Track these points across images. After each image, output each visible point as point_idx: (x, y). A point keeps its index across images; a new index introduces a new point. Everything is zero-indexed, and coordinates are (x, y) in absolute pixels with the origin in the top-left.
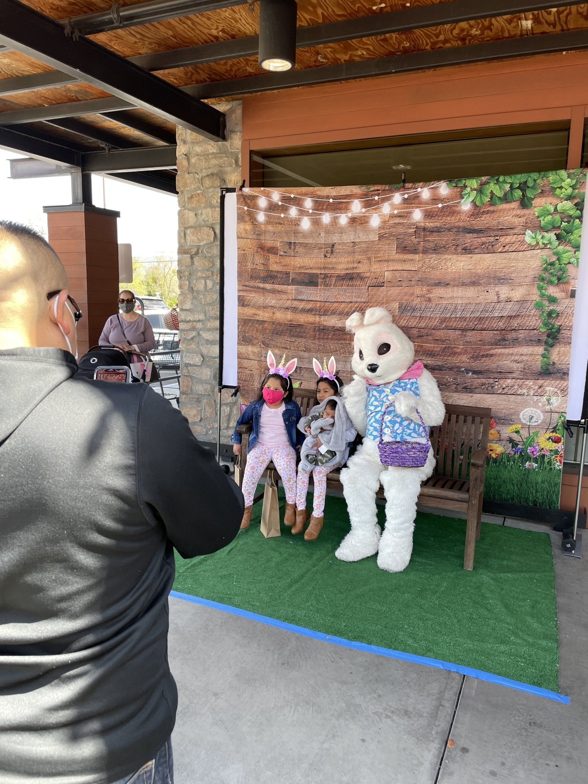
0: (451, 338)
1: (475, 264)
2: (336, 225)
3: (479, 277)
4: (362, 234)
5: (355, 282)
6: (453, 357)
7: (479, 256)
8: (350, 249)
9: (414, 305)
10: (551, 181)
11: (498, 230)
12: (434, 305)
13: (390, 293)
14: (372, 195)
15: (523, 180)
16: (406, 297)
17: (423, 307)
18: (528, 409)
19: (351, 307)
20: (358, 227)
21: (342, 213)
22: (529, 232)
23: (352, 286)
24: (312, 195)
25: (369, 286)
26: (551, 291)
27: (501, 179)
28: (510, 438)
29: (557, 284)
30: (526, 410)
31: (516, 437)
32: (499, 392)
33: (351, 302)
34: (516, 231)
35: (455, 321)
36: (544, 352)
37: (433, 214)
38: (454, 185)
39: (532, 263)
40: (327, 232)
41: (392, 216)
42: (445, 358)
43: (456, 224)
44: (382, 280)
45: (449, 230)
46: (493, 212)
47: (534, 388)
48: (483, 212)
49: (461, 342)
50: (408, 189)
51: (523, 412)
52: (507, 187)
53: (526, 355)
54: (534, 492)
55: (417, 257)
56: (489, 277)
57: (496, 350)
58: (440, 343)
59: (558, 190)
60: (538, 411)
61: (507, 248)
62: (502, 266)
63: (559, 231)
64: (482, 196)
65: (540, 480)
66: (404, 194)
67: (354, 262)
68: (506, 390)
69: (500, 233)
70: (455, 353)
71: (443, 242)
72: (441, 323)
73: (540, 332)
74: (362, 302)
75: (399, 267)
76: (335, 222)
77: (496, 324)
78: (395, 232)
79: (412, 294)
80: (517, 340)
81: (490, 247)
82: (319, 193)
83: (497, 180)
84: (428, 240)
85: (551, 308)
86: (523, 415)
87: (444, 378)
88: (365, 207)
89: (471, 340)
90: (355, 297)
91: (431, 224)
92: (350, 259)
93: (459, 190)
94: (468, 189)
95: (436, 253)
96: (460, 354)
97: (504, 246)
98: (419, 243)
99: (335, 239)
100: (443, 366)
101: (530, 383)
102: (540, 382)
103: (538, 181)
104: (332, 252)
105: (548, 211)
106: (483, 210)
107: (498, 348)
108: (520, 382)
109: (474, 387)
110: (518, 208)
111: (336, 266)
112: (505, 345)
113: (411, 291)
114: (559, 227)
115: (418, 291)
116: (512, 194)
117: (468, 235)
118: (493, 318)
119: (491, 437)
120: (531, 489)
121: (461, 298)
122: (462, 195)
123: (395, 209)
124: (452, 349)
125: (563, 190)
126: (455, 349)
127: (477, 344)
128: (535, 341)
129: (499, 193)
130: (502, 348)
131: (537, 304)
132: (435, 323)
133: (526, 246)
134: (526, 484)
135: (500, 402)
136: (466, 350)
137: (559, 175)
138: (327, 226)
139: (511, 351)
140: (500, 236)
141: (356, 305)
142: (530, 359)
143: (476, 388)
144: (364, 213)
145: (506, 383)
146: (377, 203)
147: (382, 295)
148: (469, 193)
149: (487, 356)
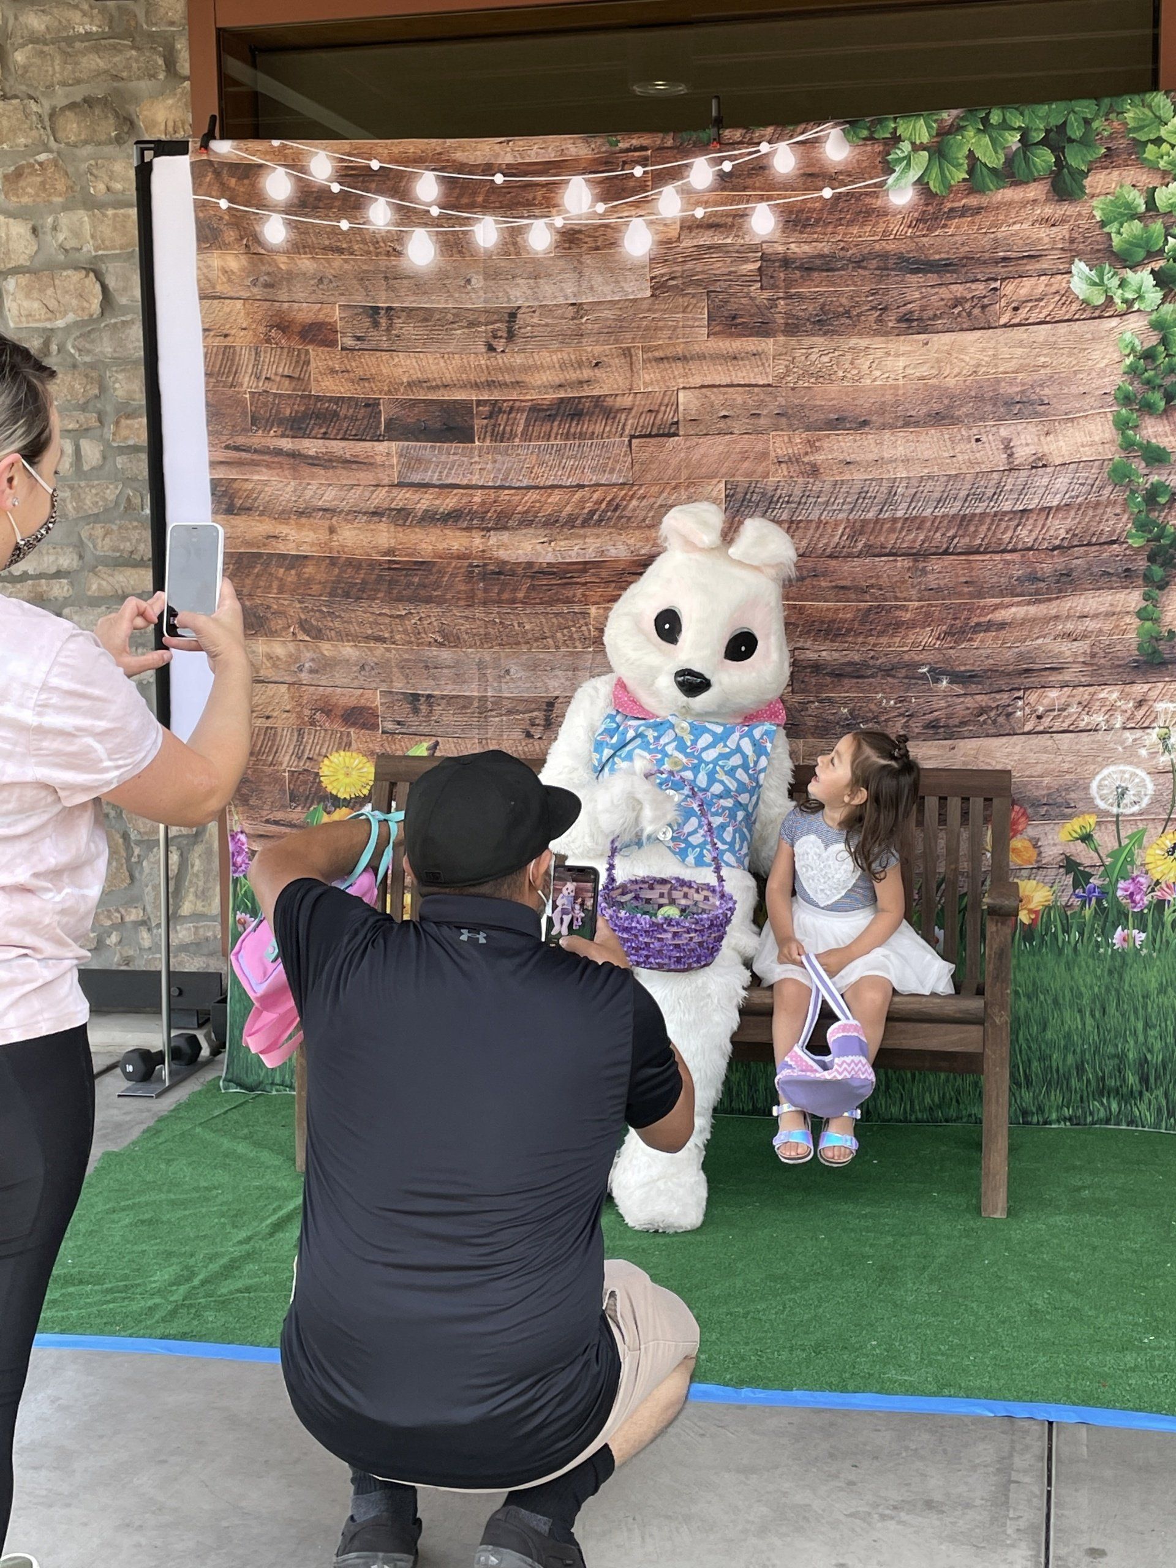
0: (884, 581)
1: (938, 361)
2: (518, 253)
3: (952, 397)
4: (600, 279)
5: (586, 427)
6: (892, 636)
7: (947, 338)
8: (565, 325)
9: (770, 489)
10: (1131, 125)
11: (996, 262)
12: (828, 487)
13: (696, 455)
14: (625, 163)
15: (1055, 121)
16: (746, 464)
17: (798, 492)
18: (1112, 768)
19: (583, 501)
20: (588, 260)
21: (536, 217)
22: (1080, 267)
23: (582, 436)
24: (438, 163)
25: (632, 437)
26: (1150, 430)
27: (995, 118)
28: (1067, 858)
29: (1165, 411)
30: (1105, 772)
31: (1084, 855)
32: (1027, 729)
33: (581, 486)
34: (1044, 265)
35: (892, 530)
36: (1144, 604)
37: (808, 219)
38: (865, 133)
39: (1096, 355)
40: (493, 274)
41: (690, 226)
42: (872, 640)
43: (877, 247)
44: (670, 417)
45: (859, 263)
46: (978, 210)
47: (1124, 707)
48: (952, 210)
49: (914, 592)
50: (734, 145)
51: (1098, 778)
52: (1013, 140)
53: (1096, 616)
54: (1140, 1026)
55: (769, 345)
56: (979, 399)
57: (1014, 609)
58: (853, 596)
59: (1150, 146)
60: (1138, 771)
61: (1023, 313)
62: (1012, 365)
63: (1162, 263)
64: (946, 164)
65: (1154, 985)
66: (721, 160)
67: (580, 365)
68: (1046, 722)
69: (1000, 270)
70: (898, 625)
71: (844, 301)
72: (851, 537)
73: (1130, 547)
74: (614, 485)
75: (718, 375)
76: (515, 244)
77: (1009, 534)
78: (702, 272)
79: (764, 455)
80: (1068, 575)
81: (977, 311)
82: (459, 156)
83: (985, 121)
84: (799, 296)
85: (1155, 478)
86: (1100, 787)
87: (872, 699)
88: (605, 200)
89: (942, 583)
90: (593, 470)
91: (806, 248)
92: (568, 354)
93: (878, 148)
94: (906, 146)
95: (825, 334)
96: (912, 625)
97: (1016, 309)
98: (773, 301)
99: (518, 294)
100: (864, 664)
101: (1111, 694)
102: (1139, 689)
103: (1095, 125)
104: (511, 336)
105: (1128, 205)
106: (949, 205)
107: (1019, 604)
108: (1083, 693)
109: (956, 721)
110: (1047, 200)
111: (527, 378)
112: (1037, 593)
113: (760, 447)
114: (1162, 250)
115: (780, 444)
116: (1027, 159)
117: (914, 279)
118: (1000, 516)
119: (1014, 861)
120: (1132, 1018)
121: (906, 461)
122: (888, 162)
123: (698, 204)
124: (889, 611)
125: (1165, 147)
126: (898, 613)
127: (960, 595)
128: (1118, 575)
129: (992, 158)
130: (1029, 603)
131: (1114, 470)
132: (836, 539)
133: (1075, 307)
134: (1118, 1004)
135: (1032, 758)
136: (928, 615)
137: (1150, 107)
138: (489, 255)
139: (1052, 608)
140: (1003, 280)
141: (596, 496)
142: (1107, 626)
143: (963, 723)
144: (602, 216)
145: (1046, 701)
146: (642, 186)
147: (674, 462)
148: (908, 158)
149: (989, 627)
